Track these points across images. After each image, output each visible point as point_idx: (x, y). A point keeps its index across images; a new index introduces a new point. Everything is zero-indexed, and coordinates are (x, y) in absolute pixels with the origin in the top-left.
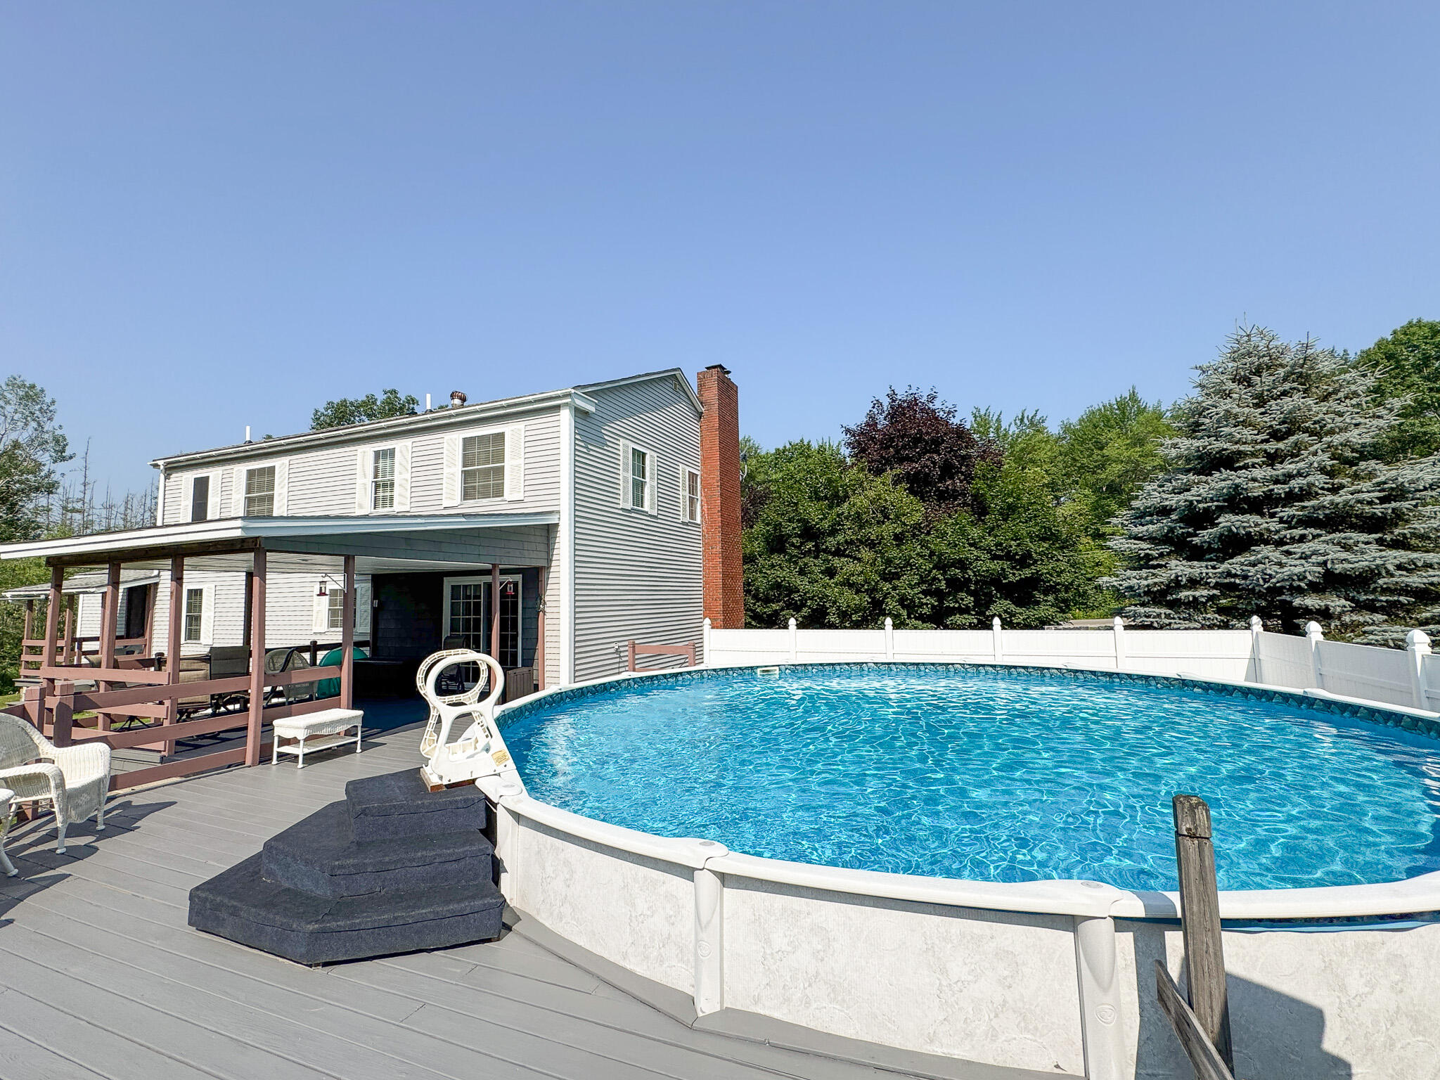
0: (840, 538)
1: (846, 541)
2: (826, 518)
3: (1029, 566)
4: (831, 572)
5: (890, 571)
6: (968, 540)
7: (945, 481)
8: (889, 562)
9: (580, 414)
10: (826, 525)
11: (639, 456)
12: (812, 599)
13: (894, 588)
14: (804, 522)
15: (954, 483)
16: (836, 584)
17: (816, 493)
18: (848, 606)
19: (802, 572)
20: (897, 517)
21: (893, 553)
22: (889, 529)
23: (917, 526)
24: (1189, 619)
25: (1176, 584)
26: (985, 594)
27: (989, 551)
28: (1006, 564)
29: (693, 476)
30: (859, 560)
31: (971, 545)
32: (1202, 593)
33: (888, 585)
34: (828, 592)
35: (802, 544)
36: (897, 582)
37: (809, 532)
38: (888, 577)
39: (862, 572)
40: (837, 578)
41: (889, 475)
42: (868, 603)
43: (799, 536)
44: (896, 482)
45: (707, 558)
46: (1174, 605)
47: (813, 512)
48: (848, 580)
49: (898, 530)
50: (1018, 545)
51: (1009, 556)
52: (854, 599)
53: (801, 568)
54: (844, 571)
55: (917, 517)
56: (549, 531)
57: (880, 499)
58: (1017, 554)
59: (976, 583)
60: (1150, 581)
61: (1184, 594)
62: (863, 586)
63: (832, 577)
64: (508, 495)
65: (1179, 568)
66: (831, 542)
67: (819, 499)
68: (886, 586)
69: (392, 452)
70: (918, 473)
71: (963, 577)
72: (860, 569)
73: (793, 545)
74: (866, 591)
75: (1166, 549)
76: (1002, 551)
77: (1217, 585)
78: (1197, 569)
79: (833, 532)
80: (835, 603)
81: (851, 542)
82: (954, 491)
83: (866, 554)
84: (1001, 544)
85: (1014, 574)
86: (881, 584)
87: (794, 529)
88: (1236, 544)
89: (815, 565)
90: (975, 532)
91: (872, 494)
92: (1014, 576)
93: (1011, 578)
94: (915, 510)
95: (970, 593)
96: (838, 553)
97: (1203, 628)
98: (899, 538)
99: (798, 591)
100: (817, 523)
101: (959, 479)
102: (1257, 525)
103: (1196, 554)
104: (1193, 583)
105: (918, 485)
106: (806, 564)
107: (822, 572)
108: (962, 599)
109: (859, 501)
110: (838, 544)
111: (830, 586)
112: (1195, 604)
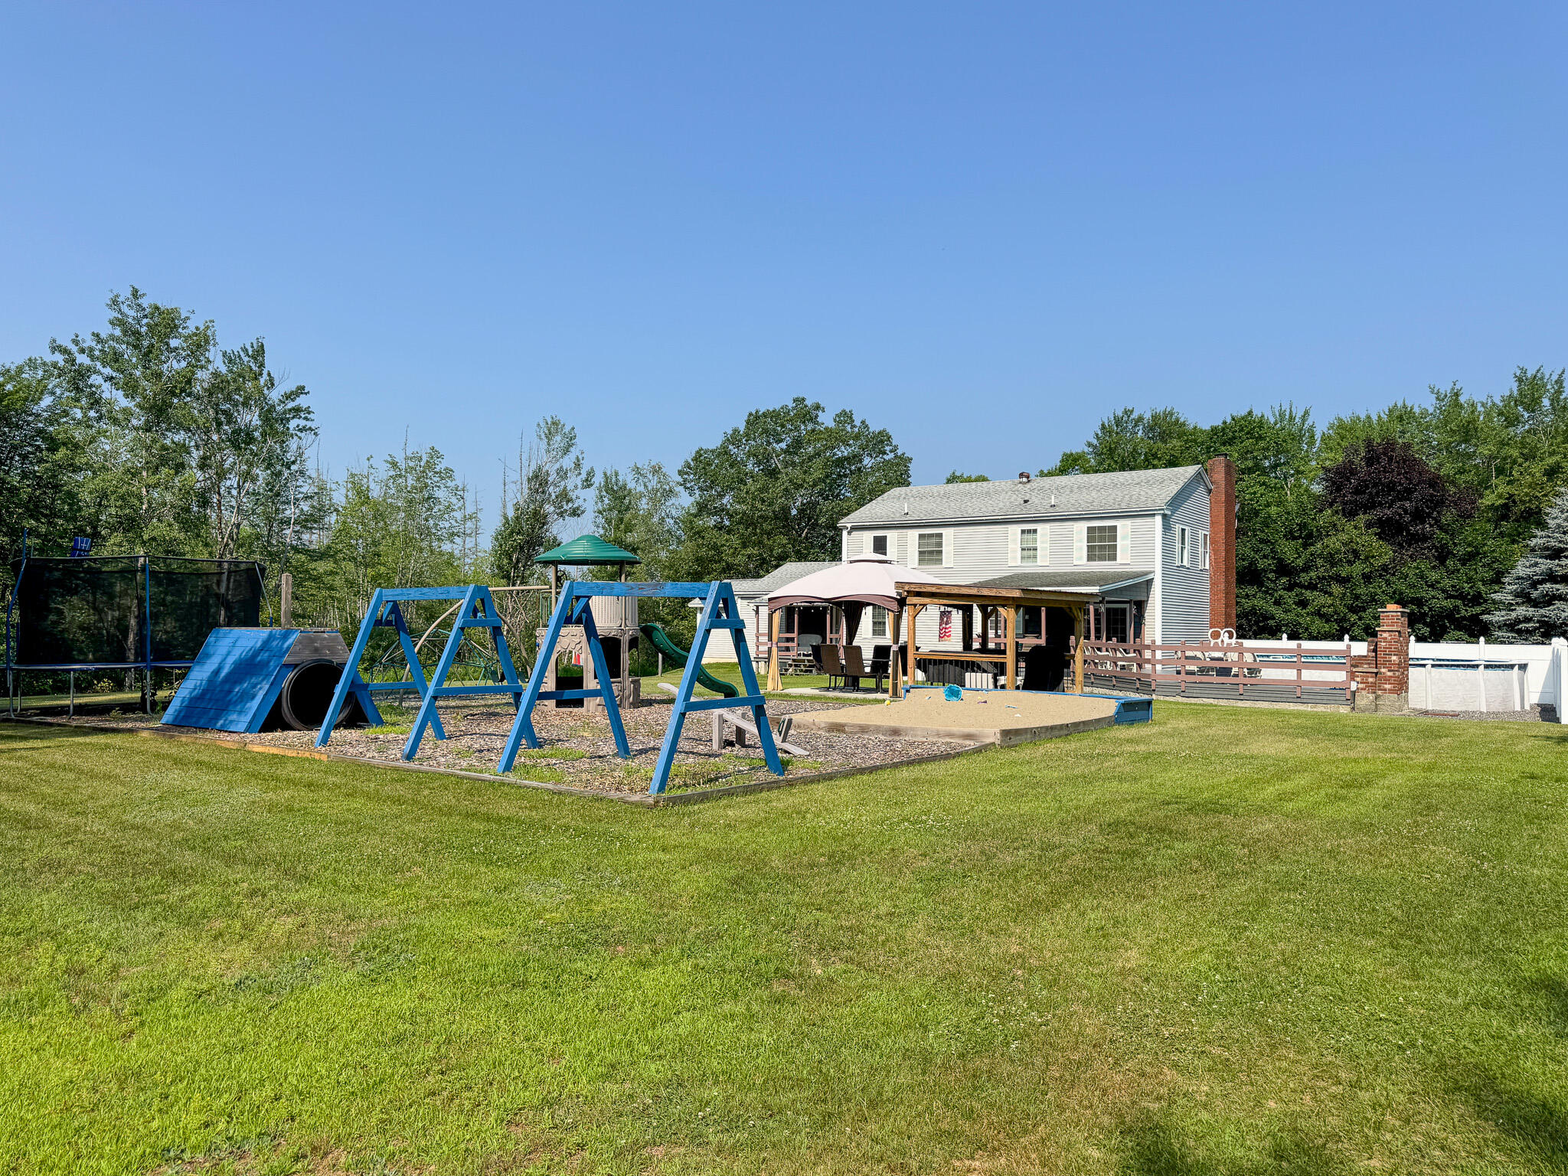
0: (1313, 574)
1: (1318, 577)
2: (1300, 557)
3: (1480, 604)
4: (1303, 604)
5: (1357, 605)
6: (1426, 582)
7: (1417, 526)
8: (1357, 597)
9: (1164, 516)
10: (1300, 562)
11: (1183, 530)
12: (1287, 625)
13: (1360, 619)
14: (1281, 561)
15: (1423, 529)
16: (1308, 614)
17: (1291, 532)
18: (1319, 633)
19: (1277, 603)
20: (1367, 558)
21: (1361, 590)
22: (1358, 568)
23: (1385, 568)
24: (1526, 640)
25: (1518, 621)
26: (1439, 626)
27: (1444, 591)
28: (1459, 602)
29: (1205, 535)
30: (1331, 594)
31: (1429, 586)
32: (1530, 625)
33: (1355, 617)
34: (1301, 621)
35: (1277, 578)
36: (1363, 615)
37: (1283, 569)
38: (1353, 610)
39: (1332, 605)
40: (1310, 609)
41: (1362, 518)
42: (1337, 630)
43: (1274, 572)
44: (1369, 525)
45: (1213, 593)
46: (1519, 632)
47: (1288, 550)
48: (1319, 610)
49: (1367, 570)
50: (1471, 588)
51: (1462, 596)
52: (1324, 627)
53: (1276, 600)
54: (1315, 603)
55: (1385, 559)
56: (1149, 583)
57: (1352, 542)
58: (1469, 594)
59: (1432, 616)
60: (1506, 618)
61: (1522, 626)
62: (1333, 616)
63: (1304, 607)
64: (1119, 560)
65: (1522, 611)
66: (1304, 578)
67: (1294, 538)
68: (1353, 618)
69: (1035, 531)
70: (1389, 519)
71: (1419, 612)
72: (1330, 602)
73: (1268, 579)
74: (1335, 620)
75: (1519, 600)
76: (1457, 591)
77: (1538, 621)
78: (1530, 611)
79: (1306, 569)
80: (1307, 629)
81: (1324, 578)
82: (1424, 535)
83: (1337, 589)
84: (1455, 587)
85: (1466, 610)
86: (1349, 615)
87: (1269, 565)
88: (1549, 600)
89: (1290, 598)
90: (1434, 576)
91: (1345, 537)
92: (1466, 612)
93: (1463, 613)
94: (1384, 552)
95: (1425, 624)
96: (1312, 587)
97: (1533, 644)
98: (1367, 578)
99: (1274, 619)
100: (1293, 562)
101: (1429, 523)
102: (1558, 590)
103: (1535, 604)
104: (1528, 620)
105: (1388, 530)
106: (1281, 596)
107: (1295, 603)
108: (1420, 630)
109: (1334, 542)
110: (1311, 579)
111: (1302, 616)
112: (1527, 631)
